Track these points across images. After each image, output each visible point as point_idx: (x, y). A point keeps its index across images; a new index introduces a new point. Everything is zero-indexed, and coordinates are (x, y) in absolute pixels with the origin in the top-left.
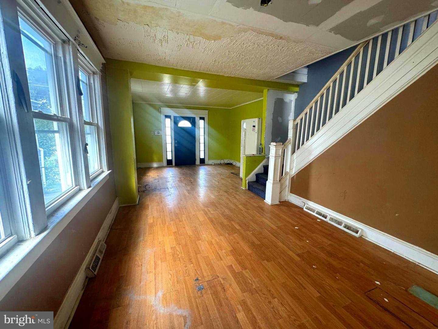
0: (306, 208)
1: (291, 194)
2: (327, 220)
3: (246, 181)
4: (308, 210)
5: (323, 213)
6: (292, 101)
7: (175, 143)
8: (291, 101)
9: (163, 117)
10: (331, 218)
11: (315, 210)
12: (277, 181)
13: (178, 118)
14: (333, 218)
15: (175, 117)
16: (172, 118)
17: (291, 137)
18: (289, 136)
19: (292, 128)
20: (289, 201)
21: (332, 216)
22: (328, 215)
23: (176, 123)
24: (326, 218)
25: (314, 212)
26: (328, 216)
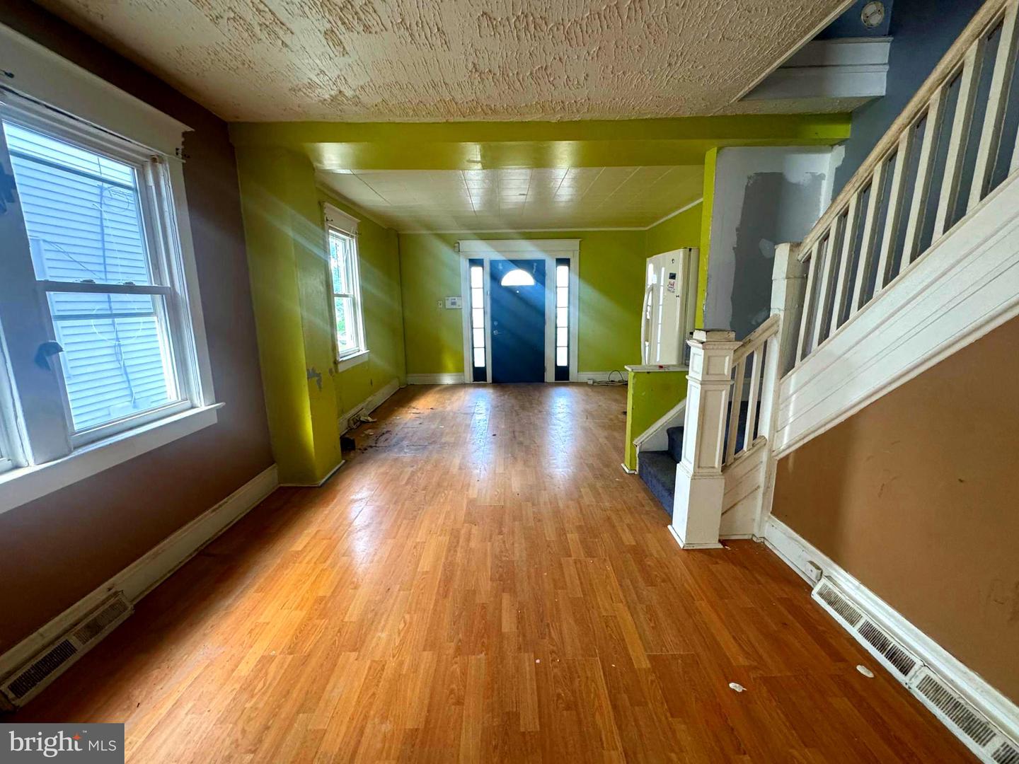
0: (820, 594)
1: (773, 517)
2: (911, 682)
3: (633, 447)
4: (830, 603)
5: (894, 642)
6: (822, 177)
7: (493, 328)
8: (818, 179)
9: (464, 263)
10: (928, 680)
11: (860, 616)
12: (714, 467)
13: (500, 264)
14: (939, 682)
15: (493, 264)
16: (487, 264)
17: (779, 310)
18: (772, 306)
19: (784, 276)
20: (766, 543)
21: (937, 671)
22: (919, 663)
23: (495, 277)
24: (905, 671)
25: (852, 623)
26: (916, 667)
